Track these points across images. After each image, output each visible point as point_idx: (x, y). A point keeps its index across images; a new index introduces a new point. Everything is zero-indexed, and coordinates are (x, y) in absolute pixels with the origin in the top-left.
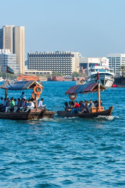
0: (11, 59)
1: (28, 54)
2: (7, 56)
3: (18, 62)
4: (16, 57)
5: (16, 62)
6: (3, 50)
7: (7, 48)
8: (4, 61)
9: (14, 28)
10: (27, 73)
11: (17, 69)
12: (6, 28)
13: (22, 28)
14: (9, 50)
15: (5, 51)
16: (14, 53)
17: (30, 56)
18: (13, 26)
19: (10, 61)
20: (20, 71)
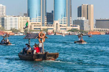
0: (86, 22)
1: (96, 19)
2: (83, 21)
3: (89, 24)
4: (88, 22)
5: (88, 24)
6: (81, 18)
7: (83, 16)
8: (82, 23)
9: (87, 6)
10: (94, 30)
11: (89, 28)
12: (83, 6)
13: (92, 6)
14: (85, 18)
15: (82, 18)
16: (87, 19)
17: (97, 21)
18: (87, 4)
19: (85, 24)
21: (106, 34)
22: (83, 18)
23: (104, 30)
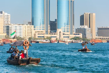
0: (88, 31)
1: (98, 28)
2: (86, 29)
3: (91, 32)
4: (90, 30)
5: (90, 33)
6: (84, 26)
7: (86, 25)
8: (84, 32)
9: (89, 14)
10: (96, 38)
11: (91, 36)
12: (86, 14)
13: (94, 14)
14: (87, 26)
16: (89, 27)
17: (99, 29)
18: (90, 13)
20: (93, 37)
21: (108, 42)
22: (85, 26)
23: (106, 38)
